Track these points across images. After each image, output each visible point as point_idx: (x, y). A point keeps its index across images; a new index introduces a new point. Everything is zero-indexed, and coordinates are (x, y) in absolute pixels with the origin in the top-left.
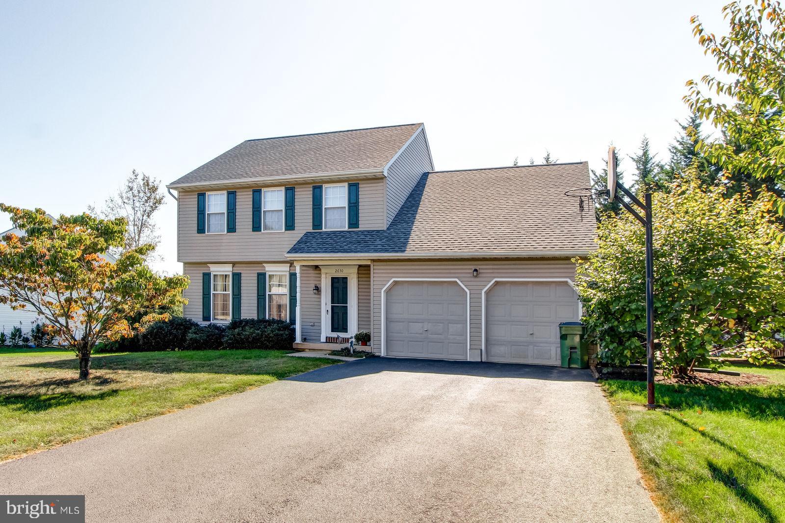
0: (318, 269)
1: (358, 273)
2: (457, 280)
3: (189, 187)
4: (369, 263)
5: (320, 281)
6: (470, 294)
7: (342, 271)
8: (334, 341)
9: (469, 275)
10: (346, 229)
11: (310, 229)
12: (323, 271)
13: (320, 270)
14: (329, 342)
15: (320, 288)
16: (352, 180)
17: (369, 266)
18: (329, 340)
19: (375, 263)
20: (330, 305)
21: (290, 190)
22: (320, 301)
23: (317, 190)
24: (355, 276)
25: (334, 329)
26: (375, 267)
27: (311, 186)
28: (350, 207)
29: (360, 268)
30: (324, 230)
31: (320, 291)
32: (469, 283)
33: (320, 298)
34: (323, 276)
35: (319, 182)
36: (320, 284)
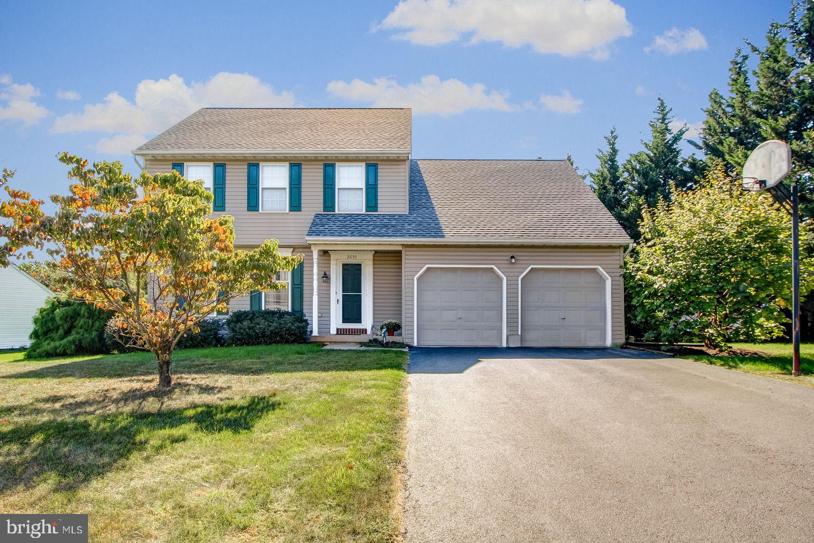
0: (326, 254)
1: (374, 260)
2: (494, 266)
3: (163, 155)
4: (400, 248)
5: (330, 267)
6: (507, 280)
7: (355, 257)
8: (346, 332)
9: (506, 262)
10: (364, 212)
11: (320, 210)
12: (332, 257)
13: (330, 256)
14: (341, 334)
15: (330, 275)
16: (370, 160)
17: (400, 252)
18: (340, 332)
19: (407, 249)
20: (341, 293)
21: (296, 166)
22: (329, 290)
23: (329, 169)
24: (371, 263)
25: (345, 320)
26: (407, 253)
27: (322, 163)
28: (367, 189)
29: (376, 254)
30: (337, 212)
31: (330, 279)
32: (507, 270)
33: (330, 287)
34: (333, 262)
35: (332, 160)
36: (330, 271)
